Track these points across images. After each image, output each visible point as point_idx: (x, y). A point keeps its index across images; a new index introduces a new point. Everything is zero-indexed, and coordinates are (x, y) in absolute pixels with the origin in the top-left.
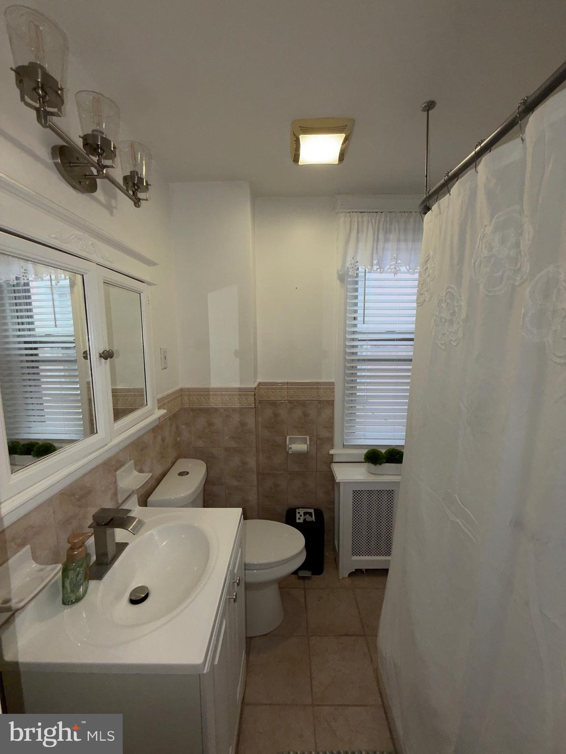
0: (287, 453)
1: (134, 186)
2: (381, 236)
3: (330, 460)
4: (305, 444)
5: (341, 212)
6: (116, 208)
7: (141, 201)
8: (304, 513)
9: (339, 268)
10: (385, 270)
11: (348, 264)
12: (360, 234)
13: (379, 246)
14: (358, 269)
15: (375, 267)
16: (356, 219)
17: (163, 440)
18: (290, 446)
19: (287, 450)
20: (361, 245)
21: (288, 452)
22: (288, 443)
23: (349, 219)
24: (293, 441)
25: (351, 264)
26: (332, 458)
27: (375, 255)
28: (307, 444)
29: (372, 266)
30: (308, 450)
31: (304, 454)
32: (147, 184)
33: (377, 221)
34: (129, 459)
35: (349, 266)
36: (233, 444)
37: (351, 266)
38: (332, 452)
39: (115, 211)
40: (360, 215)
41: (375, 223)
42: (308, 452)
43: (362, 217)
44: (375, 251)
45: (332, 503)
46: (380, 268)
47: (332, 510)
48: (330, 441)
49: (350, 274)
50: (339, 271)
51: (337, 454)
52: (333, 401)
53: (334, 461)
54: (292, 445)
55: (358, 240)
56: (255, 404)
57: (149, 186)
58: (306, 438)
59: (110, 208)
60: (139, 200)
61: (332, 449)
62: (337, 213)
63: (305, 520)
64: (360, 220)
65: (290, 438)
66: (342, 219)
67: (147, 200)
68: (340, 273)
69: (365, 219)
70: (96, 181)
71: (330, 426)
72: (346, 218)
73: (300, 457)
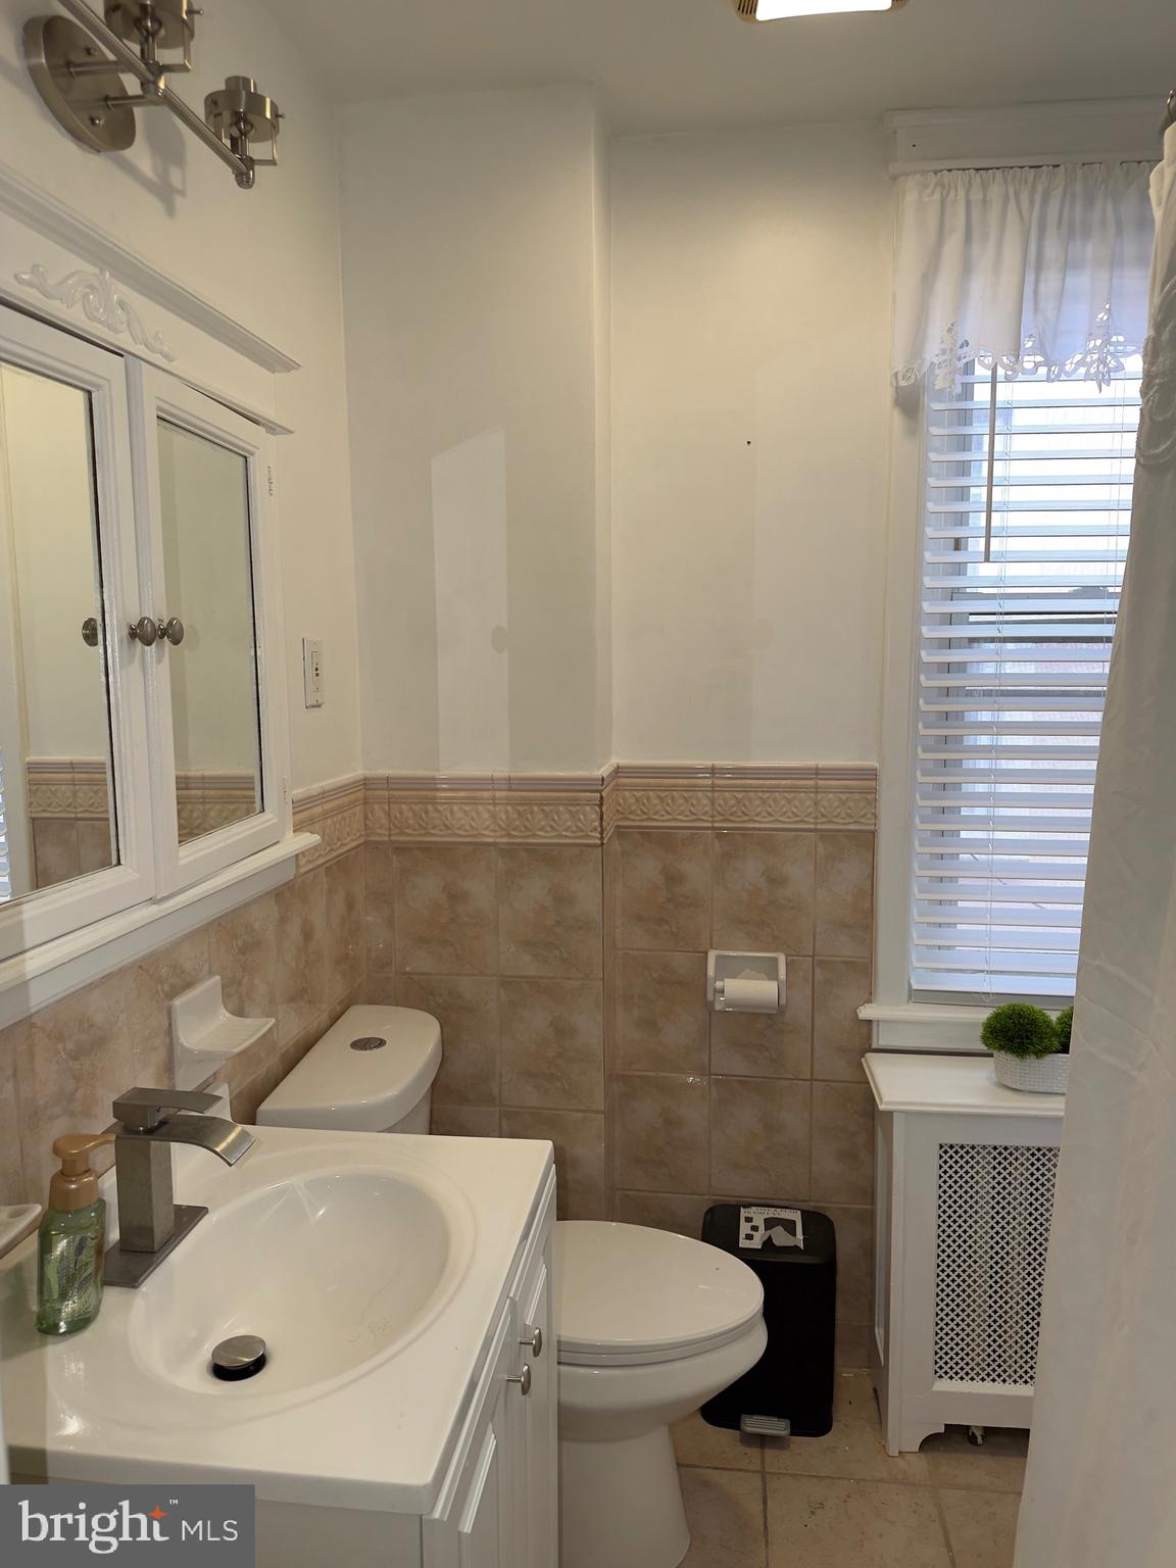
0: (709, 1006)
1: (237, 124)
2: (1052, 251)
3: (863, 1040)
4: (770, 979)
5: (907, 174)
6: (182, 193)
7: (256, 168)
8: (766, 1221)
9: (900, 367)
10: (1067, 368)
11: (933, 351)
12: (976, 248)
13: (1042, 287)
14: (968, 369)
15: (1028, 362)
16: (961, 193)
17: (307, 934)
18: (719, 984)
19: (710, 997)
20: (978, 284)
21: (712, 1004)
22: (711, 972)
23: (937, 196)
24: (728, 969)
25: (944, 352)
26: (869, 1037)
27: (1027, 317)
28: (776, 978)
29: (1017, 357)
30: (783, 1001)
31: (769, 1016)
32: (276, 115)
33: (1038, 199)
34: (206, 967)
35: (936, 360)
36: (527, 965)
37: (944, 357)
38: (865, 1012)
39: (179, 201)
40: (977, 179)
41: (1032, 202)
42: (781, 1009)
43: (984, 186)
44: (1028, 306)
45: (868, 1195)
46: (1048, 364)
47: (868, 1219)
48: (862, 972)
49: (939, 385)
50: (900, 377)
51: (886, 1021)
52: (873, 833)
53: (874, 1046)
54: (726, 980)
55: (967, 268)
56: (602, 833)
57: (280, 119)
58: (775, 960)
59: (166, 193)
60: (251, 163)
61: (869, 1001)
62: (894, 178)
63: (768, 1243)
64: (976, 196)
65: (718, 957)
66: (911, 197)
67: (273, 162)
68: (902, 383)
69: (996, 191)
70: (132, 113)
71: (862, 919)
72: (928, 191)
73: (758, 1023)
